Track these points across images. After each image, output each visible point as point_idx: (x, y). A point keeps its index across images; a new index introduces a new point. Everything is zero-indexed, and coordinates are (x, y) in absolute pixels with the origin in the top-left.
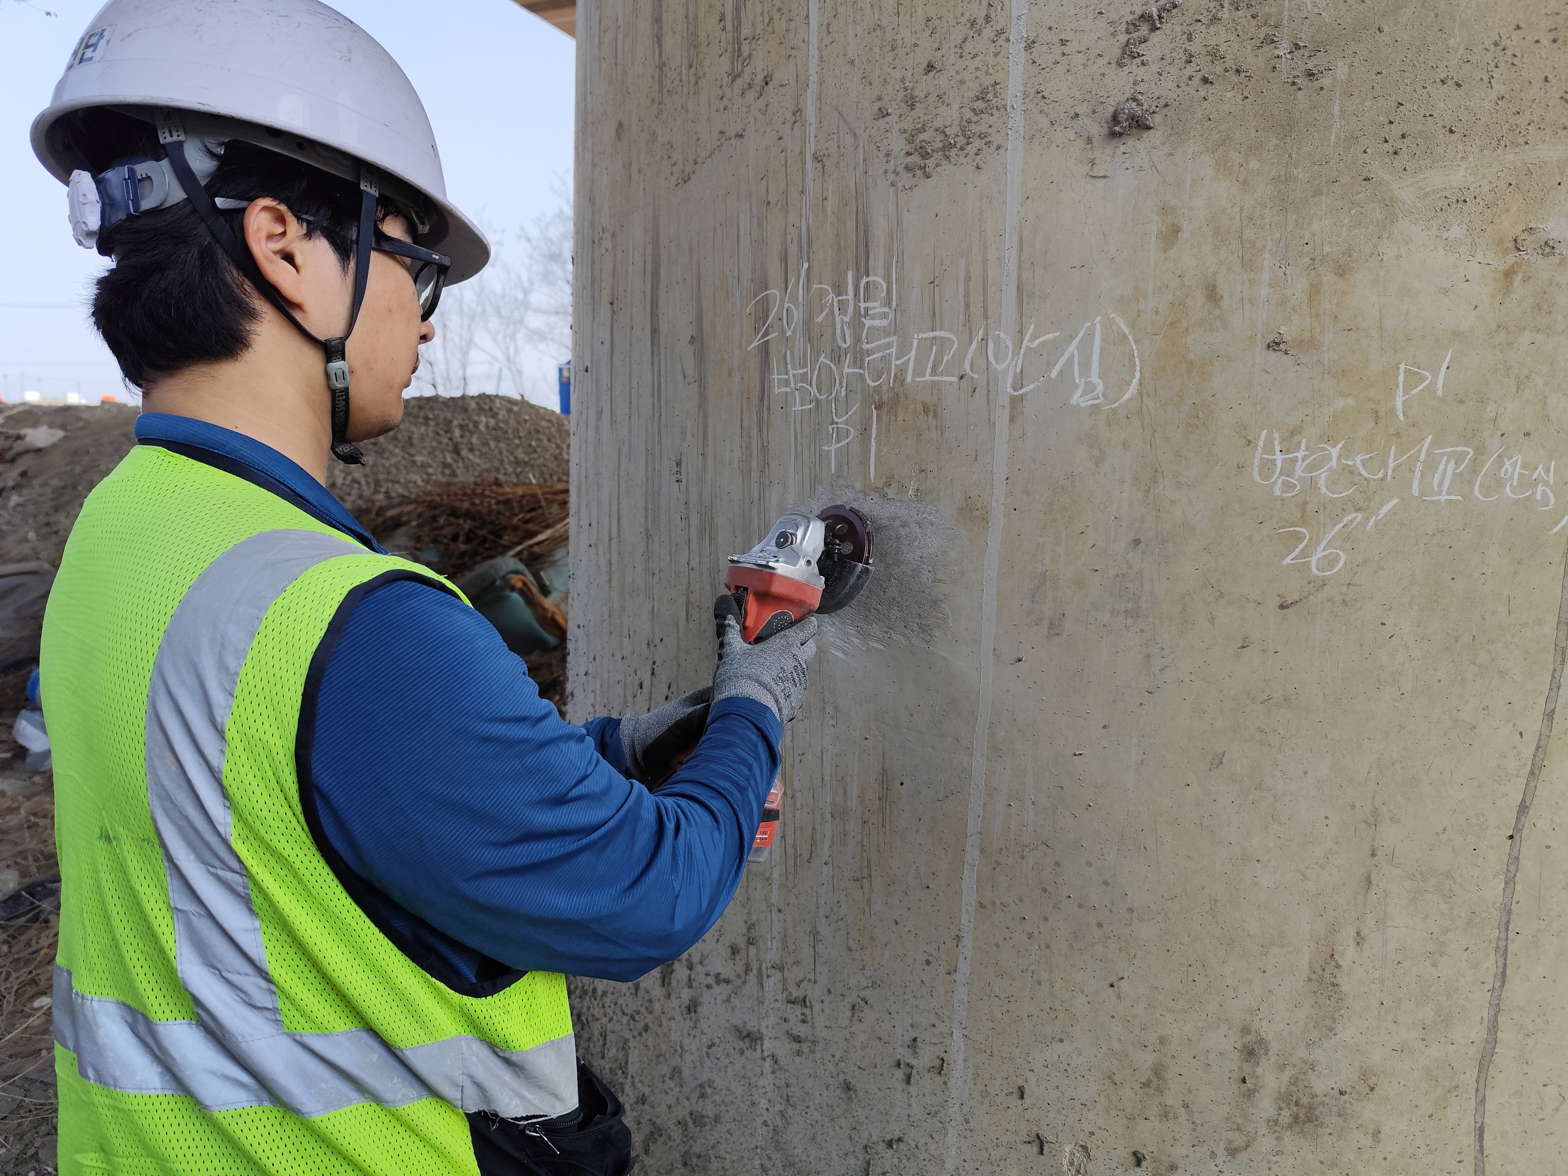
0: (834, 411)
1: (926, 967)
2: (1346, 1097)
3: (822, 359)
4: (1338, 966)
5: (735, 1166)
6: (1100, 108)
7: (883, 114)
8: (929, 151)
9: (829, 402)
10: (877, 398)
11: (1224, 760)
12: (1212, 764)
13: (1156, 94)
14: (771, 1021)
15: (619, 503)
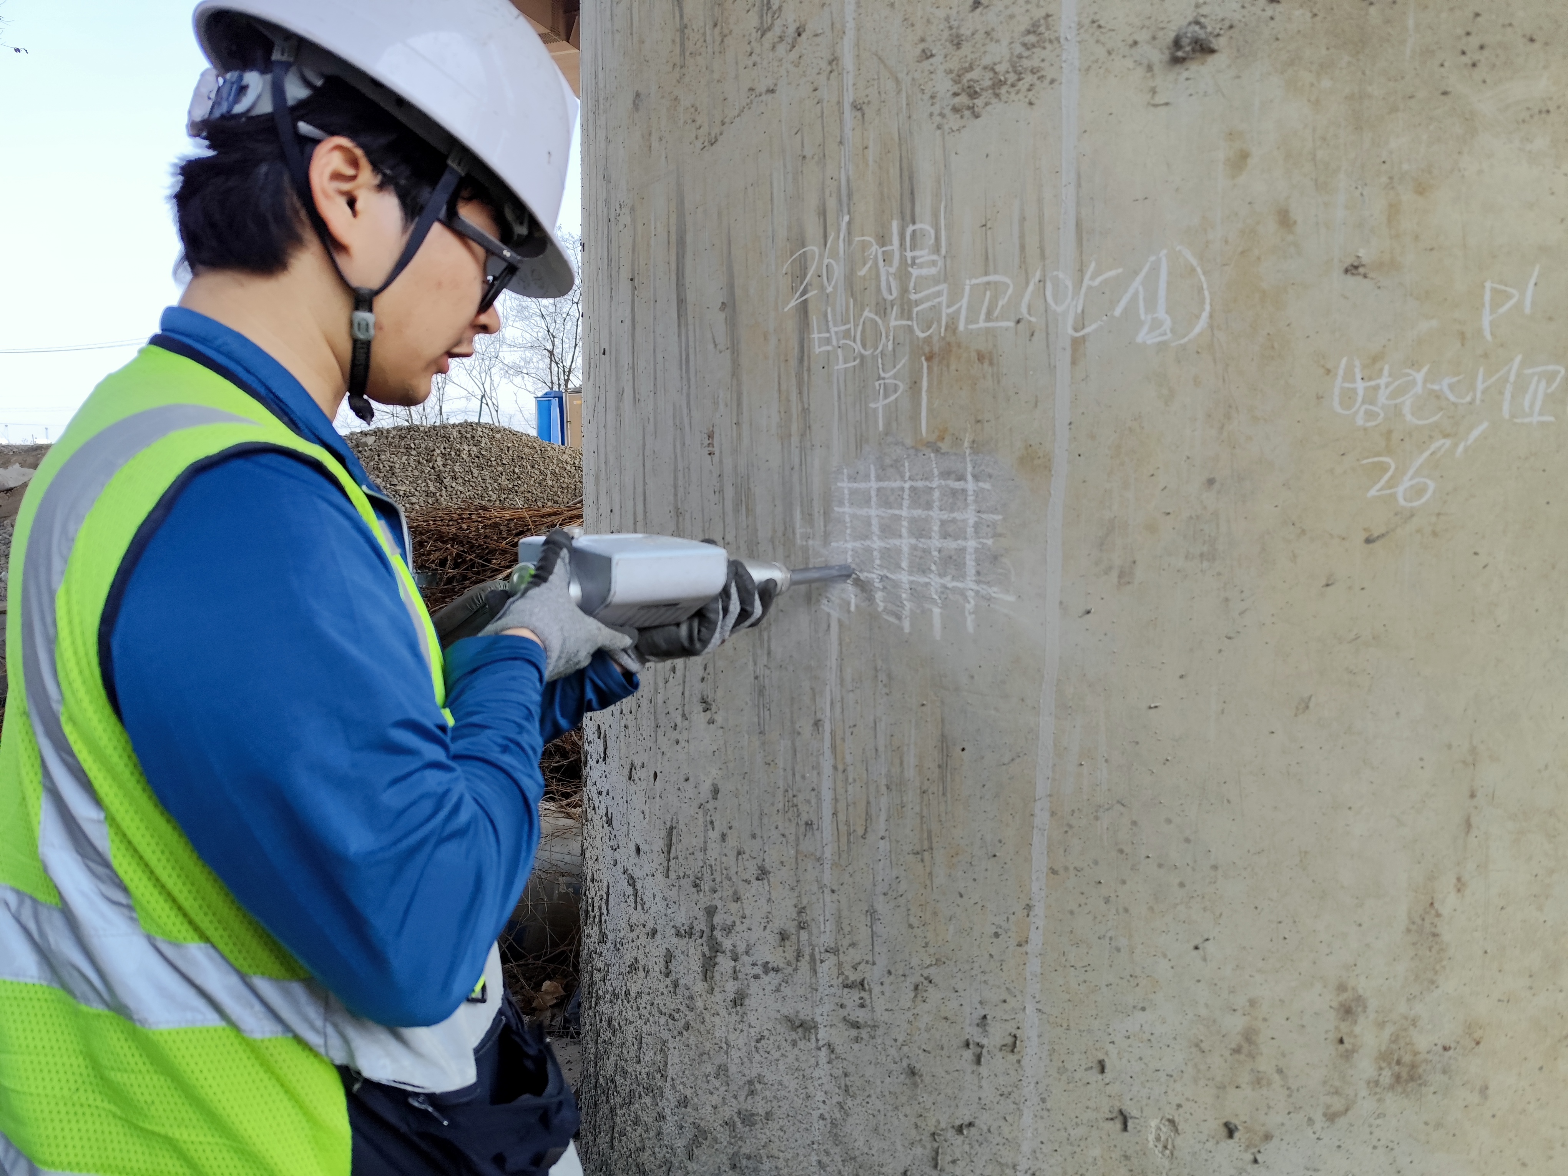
0: (880, 366)
1: (995, 940)
2: (1451, 1052)
3: (867, 313)
4: (1438, 915)
5: (790, 1164)
6: (1160, 34)
7: (927, 55)
8: (978, 89)
9: (874, 358)
10: (927, 349)
11: (1311, 705)
12: (1297, 709)
13: (1220, 17)
14: (827, 1007)
15: (645, 484)
